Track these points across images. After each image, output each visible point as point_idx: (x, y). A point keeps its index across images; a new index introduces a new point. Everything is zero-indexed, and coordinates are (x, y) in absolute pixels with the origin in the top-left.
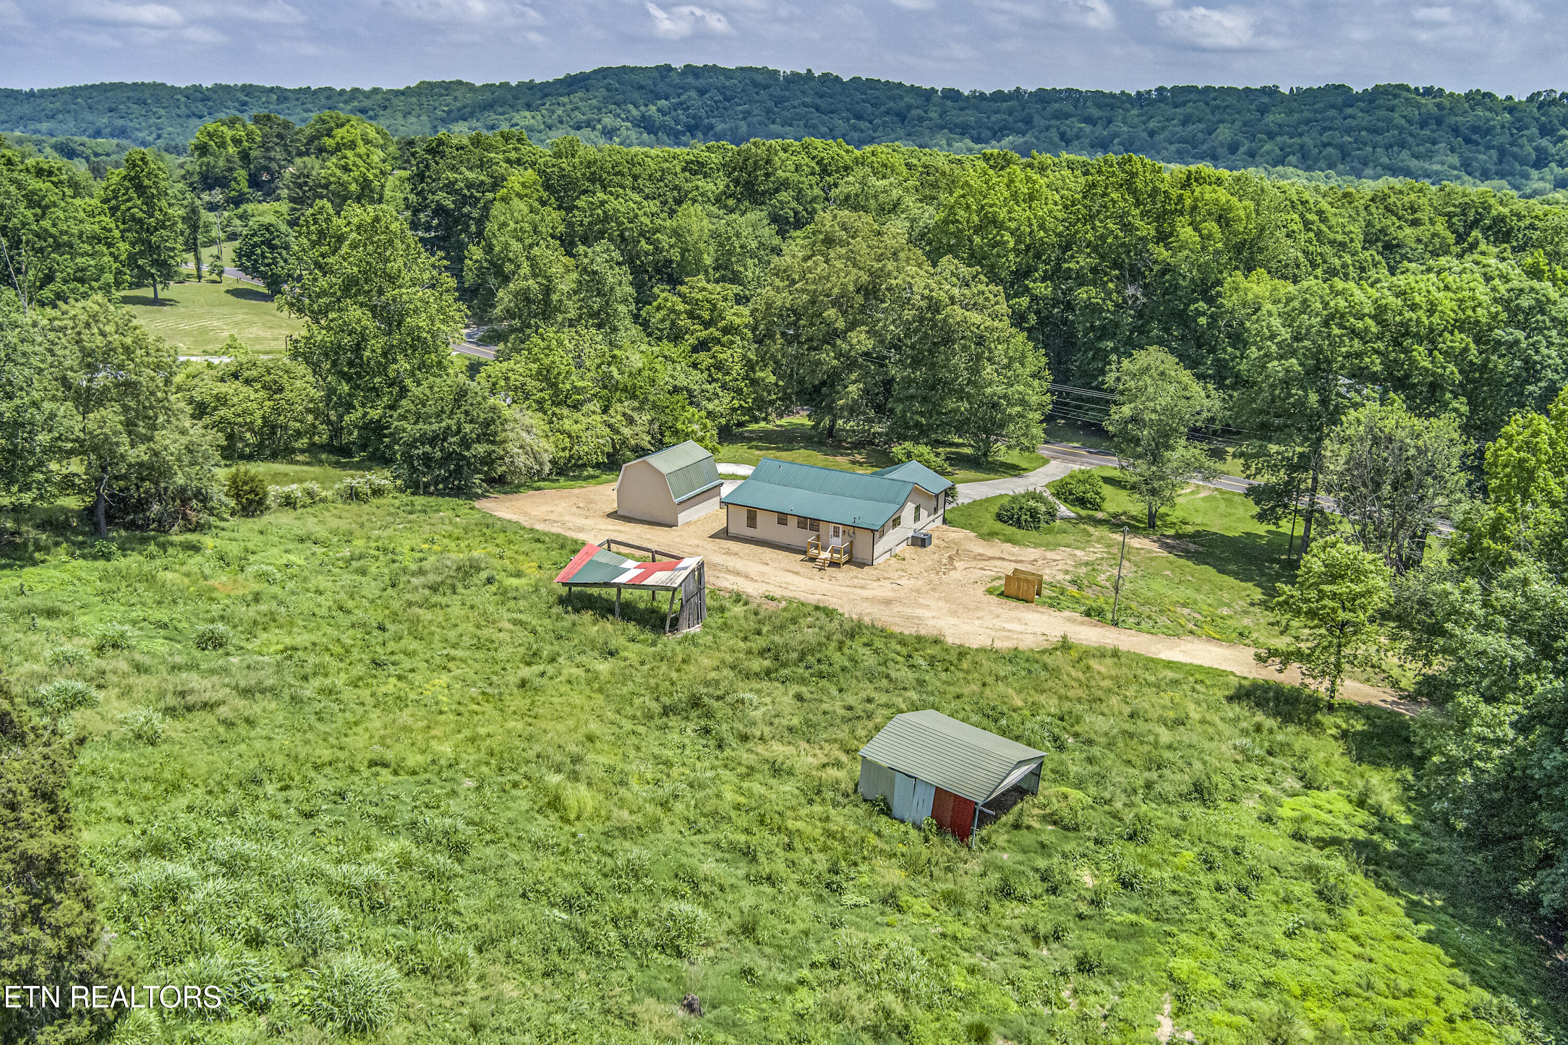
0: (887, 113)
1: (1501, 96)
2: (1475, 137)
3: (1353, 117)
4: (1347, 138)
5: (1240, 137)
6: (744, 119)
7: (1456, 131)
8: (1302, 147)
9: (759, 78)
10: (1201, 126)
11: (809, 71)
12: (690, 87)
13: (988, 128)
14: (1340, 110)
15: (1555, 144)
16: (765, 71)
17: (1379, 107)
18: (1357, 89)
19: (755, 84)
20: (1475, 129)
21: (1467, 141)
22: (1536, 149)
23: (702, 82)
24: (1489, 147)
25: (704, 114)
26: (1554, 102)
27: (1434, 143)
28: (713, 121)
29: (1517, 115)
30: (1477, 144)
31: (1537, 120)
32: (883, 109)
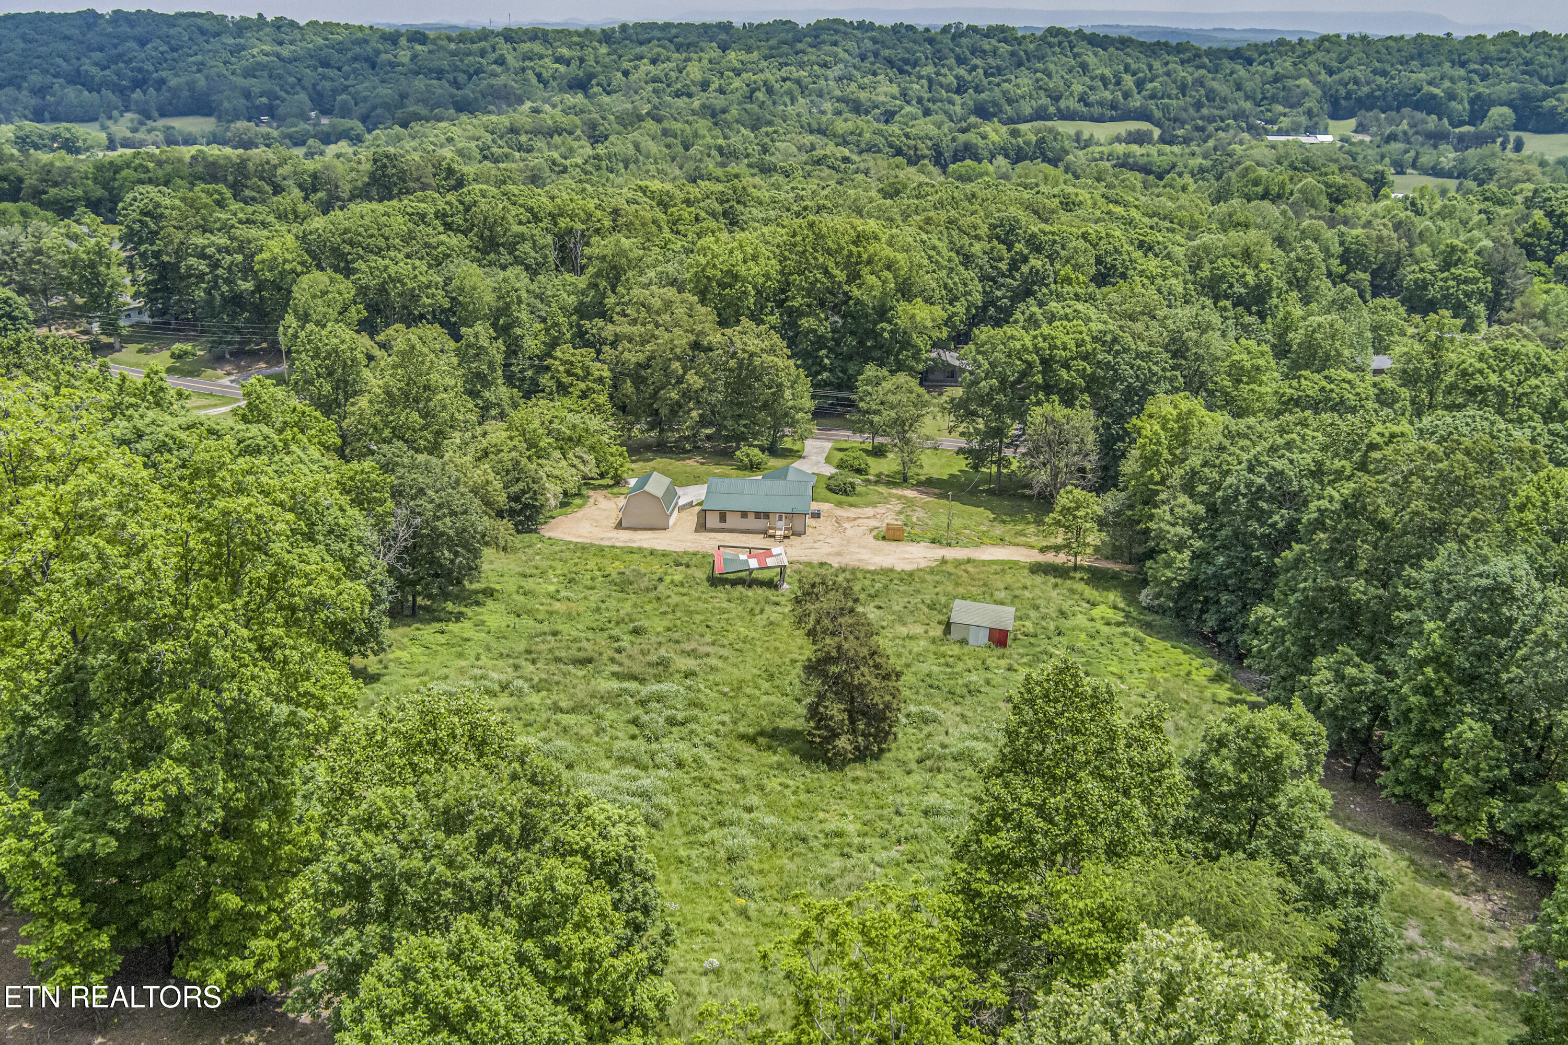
0: (356, 59)
1: (921, 29)
2: (908, 68)
3: (803, 52)
4: (802, 73)
5: (708, 75)
6: (199, 71)
7: (890, 62)
8: (765, 83)
9: (206, 24)
10: (672, 65)
11: (260, 15)
12: (127, 38)
13: (464, 72)
14: (792, 46)
15: (970, 72)
16: (209, 16)
17: (824, 42)
18: (802, 24)
19: (202, 32)
20: (906, 61)
21: (901, 71)
22: (957, 77)
23: (138, 31)
24: (920, 77)
25: (151, 68)
26: (962, 35)
27: (875, 74)
28: (164, 74)
29: (938, 46)
30: (910, 74)
31: (952, 51)
32: (349, 55)
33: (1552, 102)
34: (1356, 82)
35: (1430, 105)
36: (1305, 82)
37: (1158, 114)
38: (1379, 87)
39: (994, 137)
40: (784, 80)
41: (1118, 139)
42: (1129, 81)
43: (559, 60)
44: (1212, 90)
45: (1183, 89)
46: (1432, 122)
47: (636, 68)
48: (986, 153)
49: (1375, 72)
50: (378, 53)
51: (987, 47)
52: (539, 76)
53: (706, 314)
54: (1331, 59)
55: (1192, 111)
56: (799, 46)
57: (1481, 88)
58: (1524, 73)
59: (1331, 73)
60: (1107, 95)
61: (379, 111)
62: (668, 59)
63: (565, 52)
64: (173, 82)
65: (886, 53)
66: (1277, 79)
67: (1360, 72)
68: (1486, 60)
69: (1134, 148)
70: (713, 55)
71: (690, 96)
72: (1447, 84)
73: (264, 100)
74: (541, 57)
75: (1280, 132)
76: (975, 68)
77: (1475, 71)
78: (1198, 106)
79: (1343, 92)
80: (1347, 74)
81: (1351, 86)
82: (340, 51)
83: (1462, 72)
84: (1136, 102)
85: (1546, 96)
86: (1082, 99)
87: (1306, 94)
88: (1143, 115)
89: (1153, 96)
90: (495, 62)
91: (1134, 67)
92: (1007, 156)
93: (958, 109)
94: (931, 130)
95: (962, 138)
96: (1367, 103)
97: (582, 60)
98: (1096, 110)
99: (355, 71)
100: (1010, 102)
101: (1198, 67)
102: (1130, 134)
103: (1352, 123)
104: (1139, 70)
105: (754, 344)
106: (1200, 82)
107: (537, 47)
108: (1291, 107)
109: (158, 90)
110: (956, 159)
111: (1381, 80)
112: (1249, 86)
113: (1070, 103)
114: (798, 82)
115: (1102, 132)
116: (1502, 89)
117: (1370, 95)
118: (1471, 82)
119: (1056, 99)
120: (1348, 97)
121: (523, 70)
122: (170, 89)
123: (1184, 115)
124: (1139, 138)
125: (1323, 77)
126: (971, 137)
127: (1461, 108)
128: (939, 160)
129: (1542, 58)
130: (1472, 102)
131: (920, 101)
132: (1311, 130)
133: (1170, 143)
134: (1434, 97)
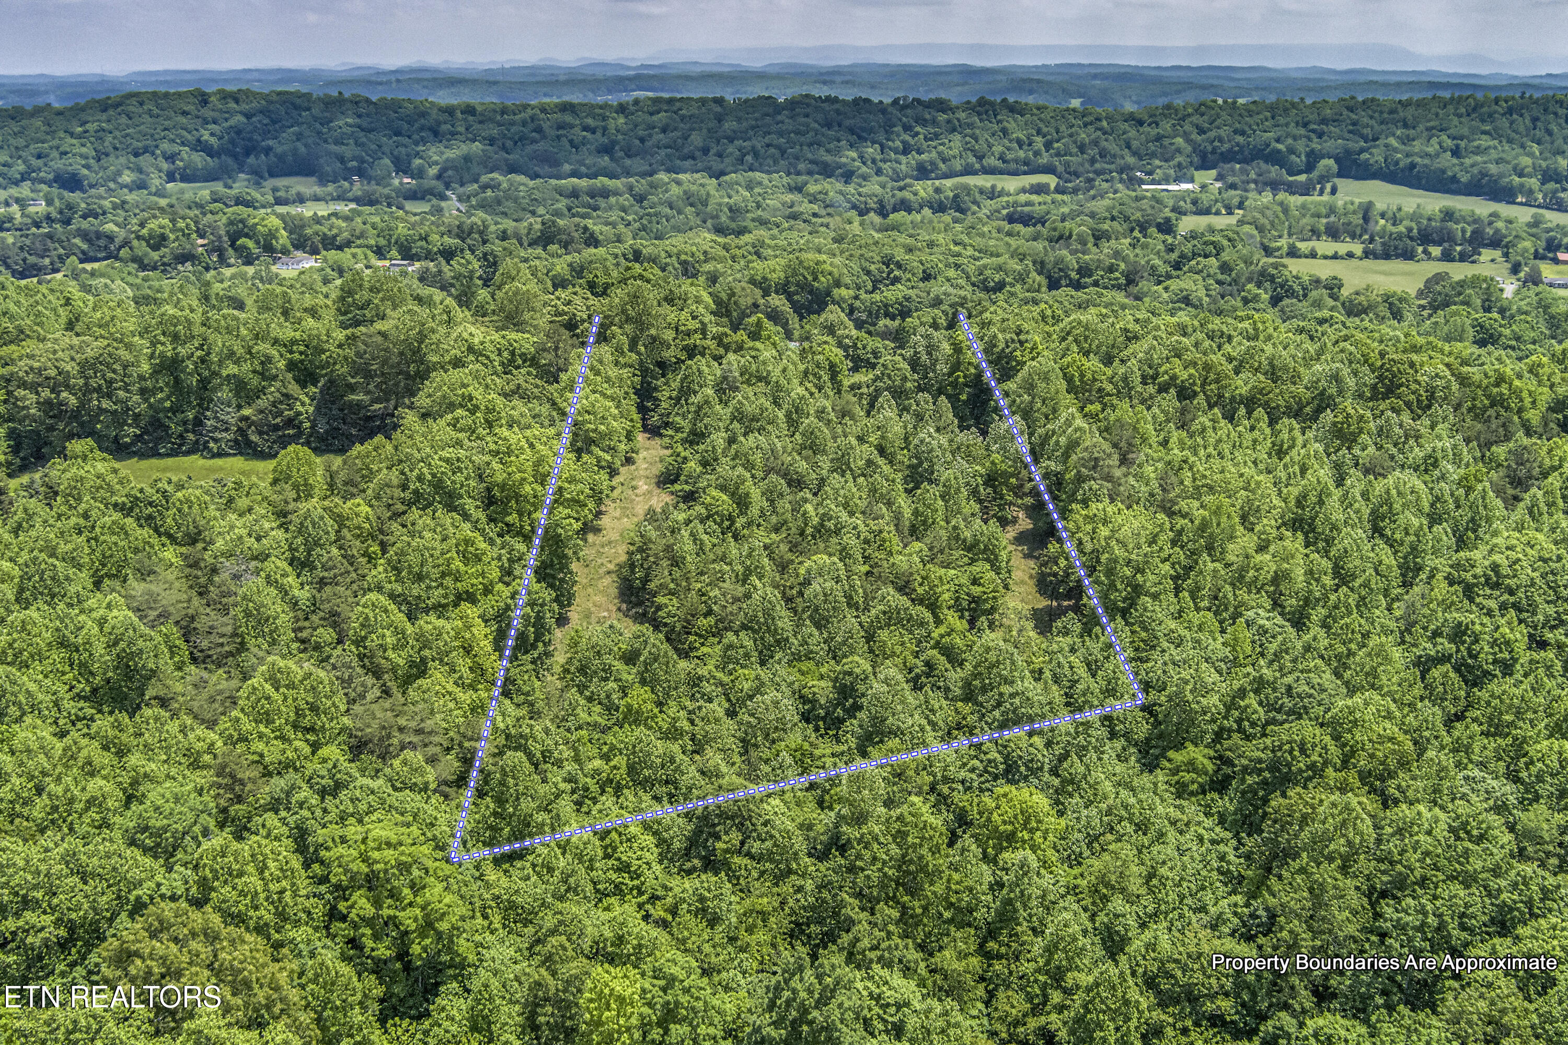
33: (1366, 156)
34: (1221, 140)
35: (1275, 158)
36: (1179, 140)
37: (1060, 169)
38: (1238, 144)
39: (922, 193)
40: (768, 146)
41: (1024, 191)
42: (1039, 142)
43: (586, 128)
44: (1104, 149)
45: (1082, 149)
46: (1274, 171)
47: (650, 136)
48: (916, 206)
49: (1236, 132)
50: (439, 123)
51: (928, 117)
52: (571, 142)
53: (758, 292)
54: (1202, 121)
55: (1087, 165)
56: (779, 118)
57: (1316, 145)
58: (1350, 132)
59: (1202, 131)
60: (1021, 154)
61: (450, 173)
62: (676, 129)
63: (590, 121)
64: (279, 150)
65: (847, 123)
66: (1159, 138)
67: (1224, 132)
68: (1324, 121)
69: (1034, 198)
70: (711, 125)
71: (694, 158)
72: (1290, 141)
73: (355, 163)
74: (572, 126)
75: (1153, 182)
76: (917, 134)
77: (1313, 131)
78: (1093, 161)
79: (1210, 148)
80: (1212, 134)
81: (1216, 144)
82: (409, 123)
83: (1302, 131)
84: (1044, 159)
85: (1362, 150)
86: (1002, 158)
87: (1178, 151)
88: (1049, 170)
89: (1058, 154)
90: (534, 131)
91: (1045, 130)
92: (931, 207)
93: (903, 167)
94: (877, 189)
95: (899, 194)
96: (1228, 157)
97: (605, 129)
98: (1013, 166)
99: (422, 138)
100: (944, 161)
101: (1097, 129)
102: (1032, 186)
103: (1213, 173)
104: (1048, 133)
105: (777, 303)
106: (1096, 143)
107: (568, 118)
108: (1166, 161)
109: (267, 155)
110: (895, 210)
111: (1240, 139)
112: (1135, 144)
113: (992, 161)
114: (778, 147)
115: (1011, 184)
116: (1329, 145)
117: (1230, 150)
118: (1310, 139)
119: (980, 158)
120: (1214, 151)
121: (558, 137)
122: (276, 155)
123: (1081, 169)
124: (1039, 189)
125: (1194, 136)
126: (906, 194)
127: (1299, 161)
128: (883, 212)
129: (1365, 120)
130: (1308, 155)
131: (874, 161)
132: (1177, 180)
133: (1063, 193)
134: (1279, 151)
